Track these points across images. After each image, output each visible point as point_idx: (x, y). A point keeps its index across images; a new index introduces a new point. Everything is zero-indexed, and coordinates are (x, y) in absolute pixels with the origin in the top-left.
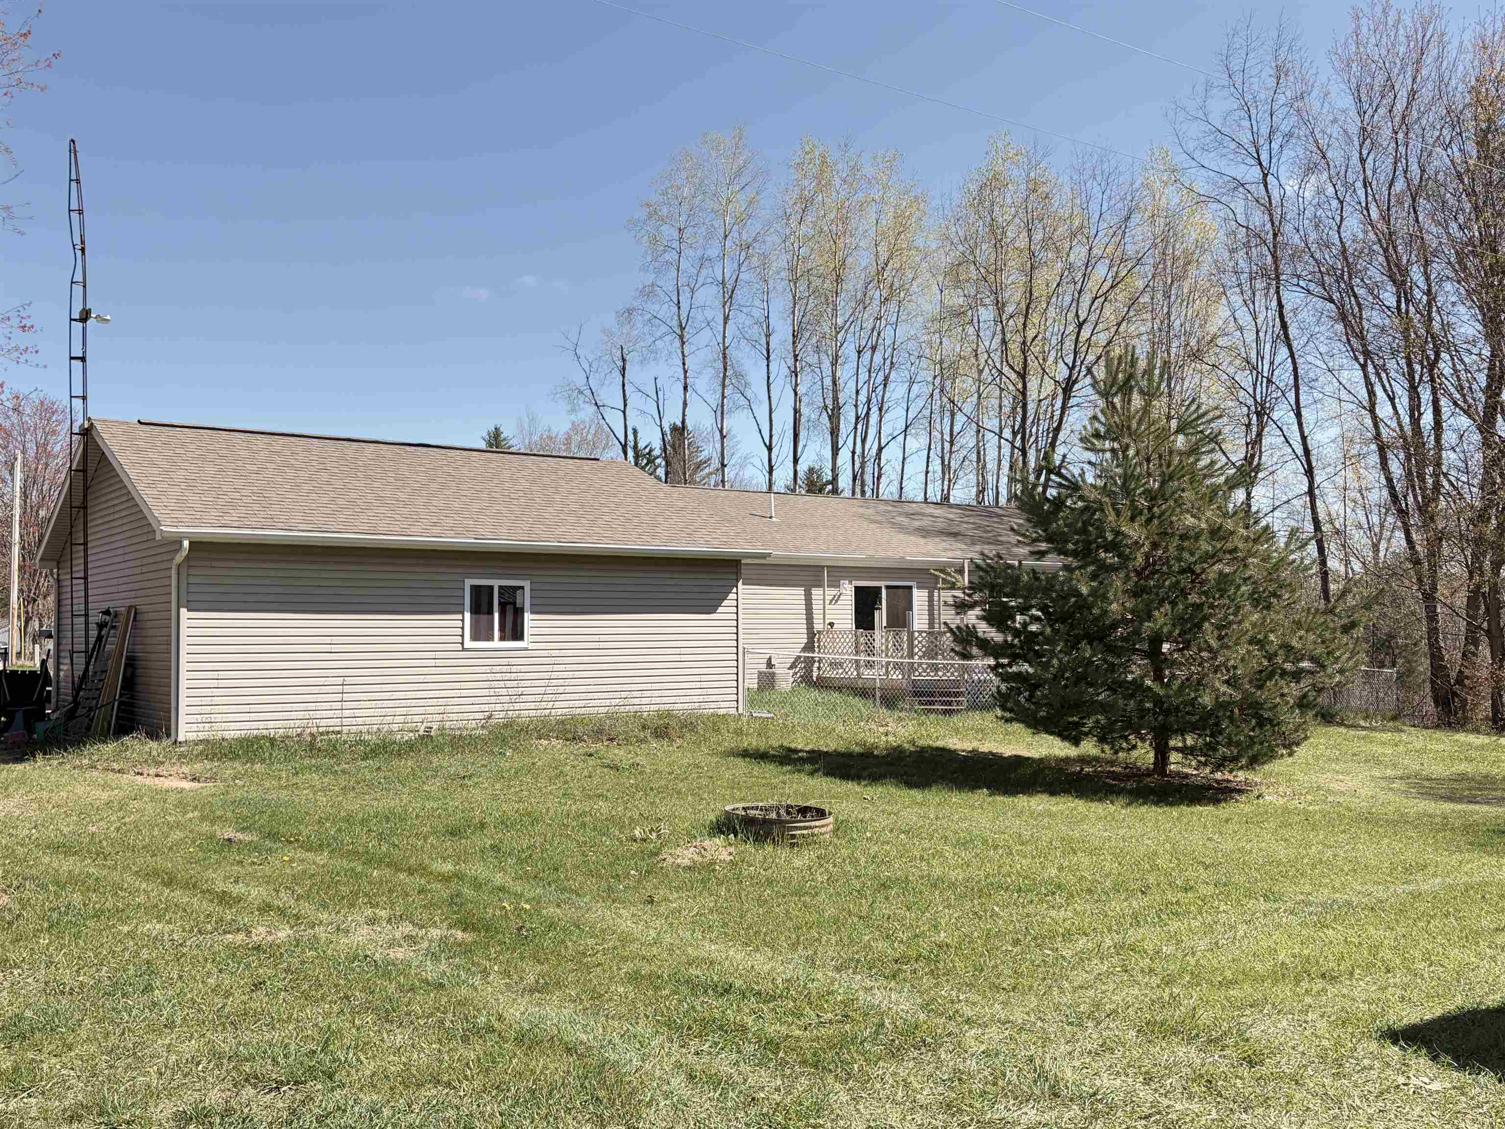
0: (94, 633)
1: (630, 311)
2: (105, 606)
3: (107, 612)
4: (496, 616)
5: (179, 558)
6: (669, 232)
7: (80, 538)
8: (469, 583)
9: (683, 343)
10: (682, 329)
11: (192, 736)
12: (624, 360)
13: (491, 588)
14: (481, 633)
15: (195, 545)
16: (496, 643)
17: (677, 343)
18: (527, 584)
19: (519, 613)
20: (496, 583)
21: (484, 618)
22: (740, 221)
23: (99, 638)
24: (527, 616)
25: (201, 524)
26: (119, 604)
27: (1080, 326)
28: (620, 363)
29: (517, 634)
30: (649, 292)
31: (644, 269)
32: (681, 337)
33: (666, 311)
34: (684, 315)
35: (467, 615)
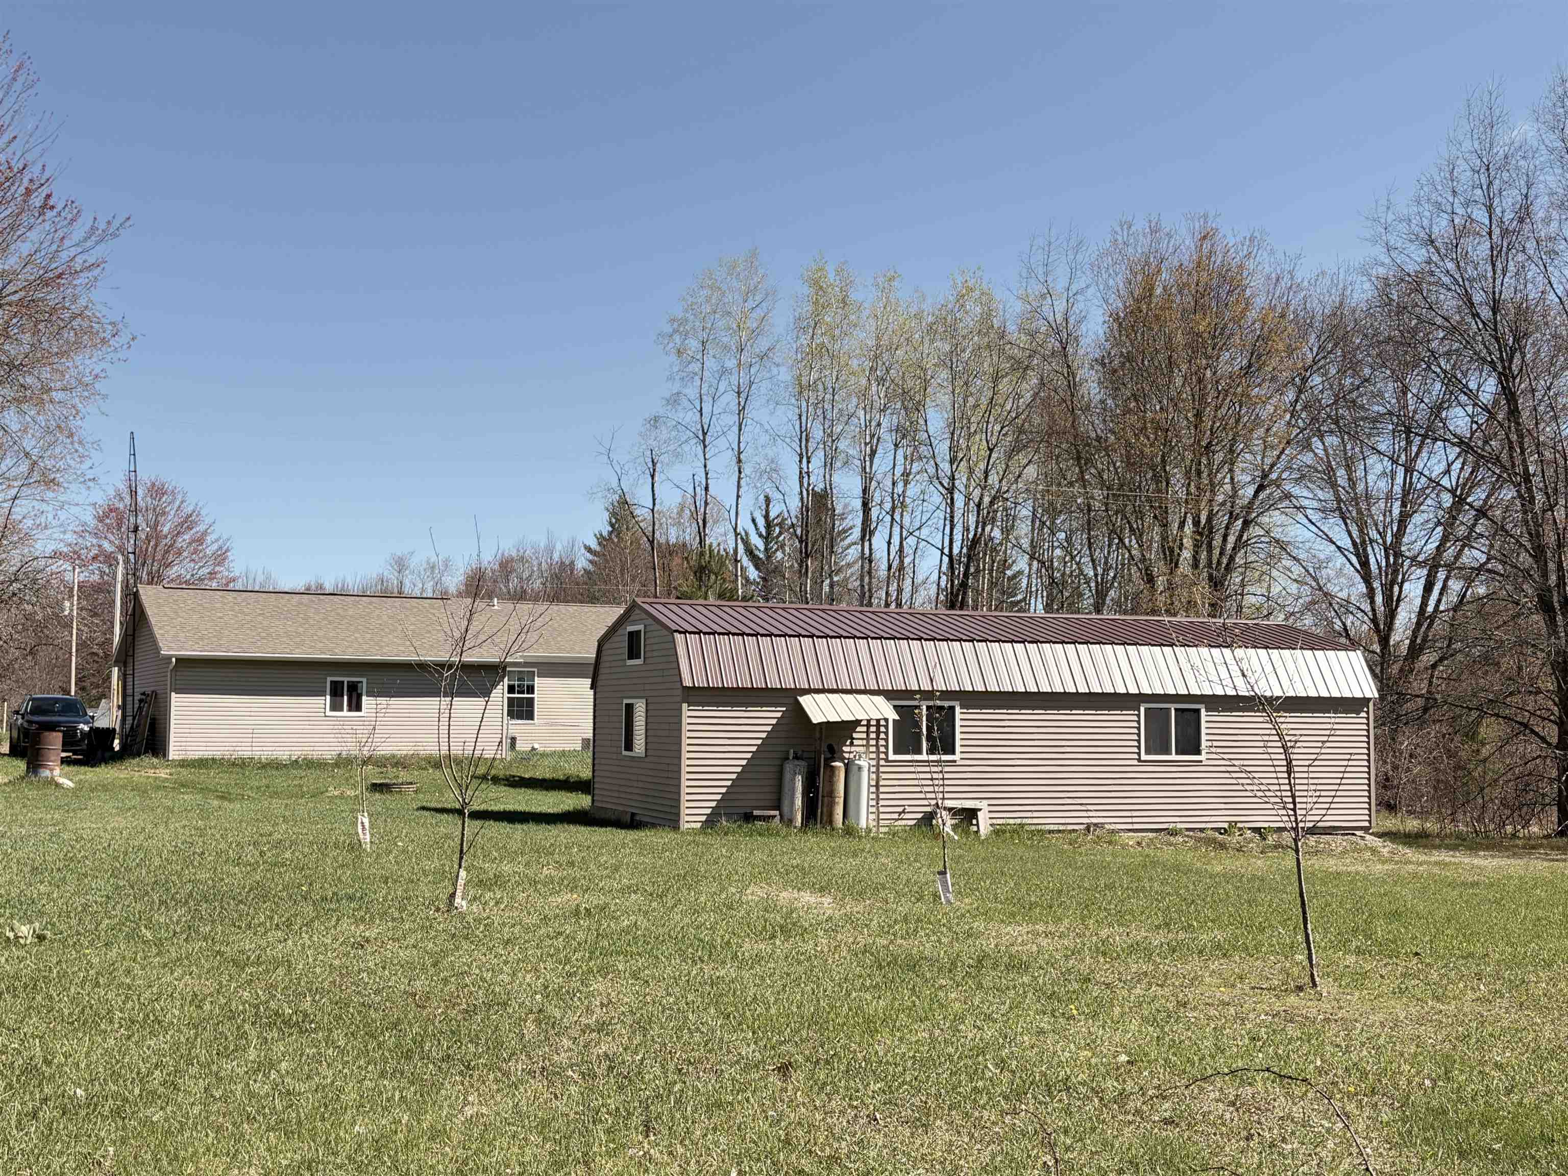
0: (136, 706)
1: (656, 419)
2: (143, 690)
3: (143, 694)
4: (345, 698)
5: (171, 667)
6: (693, 344)
7: (131, 653)
8: (329, 679)
9: (705, 447)
10: (704, 434)
11: (176, 757)
12: (654, 464)
13: (343, 682)
14: (336, 707)
15: (179, 660)
16: (345, 713)
17: (700, 448)
18: (364, 680)
19: (359, 697)
20: (346, 680)
21: (338, 699)
22: (755, 333)
23: (140, 707)
24: (364, 698)
25: (182, 648)
26: (148, 690)
27: (991, 450)
28: (650, 465)
29: (358, 708)
30: (674, 400)
31: (671, 378)
32: (704, 441)
33: (691, 417)
34: (706, 420)
35: (328, 697)
